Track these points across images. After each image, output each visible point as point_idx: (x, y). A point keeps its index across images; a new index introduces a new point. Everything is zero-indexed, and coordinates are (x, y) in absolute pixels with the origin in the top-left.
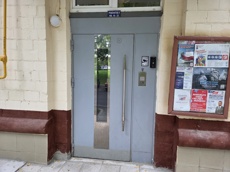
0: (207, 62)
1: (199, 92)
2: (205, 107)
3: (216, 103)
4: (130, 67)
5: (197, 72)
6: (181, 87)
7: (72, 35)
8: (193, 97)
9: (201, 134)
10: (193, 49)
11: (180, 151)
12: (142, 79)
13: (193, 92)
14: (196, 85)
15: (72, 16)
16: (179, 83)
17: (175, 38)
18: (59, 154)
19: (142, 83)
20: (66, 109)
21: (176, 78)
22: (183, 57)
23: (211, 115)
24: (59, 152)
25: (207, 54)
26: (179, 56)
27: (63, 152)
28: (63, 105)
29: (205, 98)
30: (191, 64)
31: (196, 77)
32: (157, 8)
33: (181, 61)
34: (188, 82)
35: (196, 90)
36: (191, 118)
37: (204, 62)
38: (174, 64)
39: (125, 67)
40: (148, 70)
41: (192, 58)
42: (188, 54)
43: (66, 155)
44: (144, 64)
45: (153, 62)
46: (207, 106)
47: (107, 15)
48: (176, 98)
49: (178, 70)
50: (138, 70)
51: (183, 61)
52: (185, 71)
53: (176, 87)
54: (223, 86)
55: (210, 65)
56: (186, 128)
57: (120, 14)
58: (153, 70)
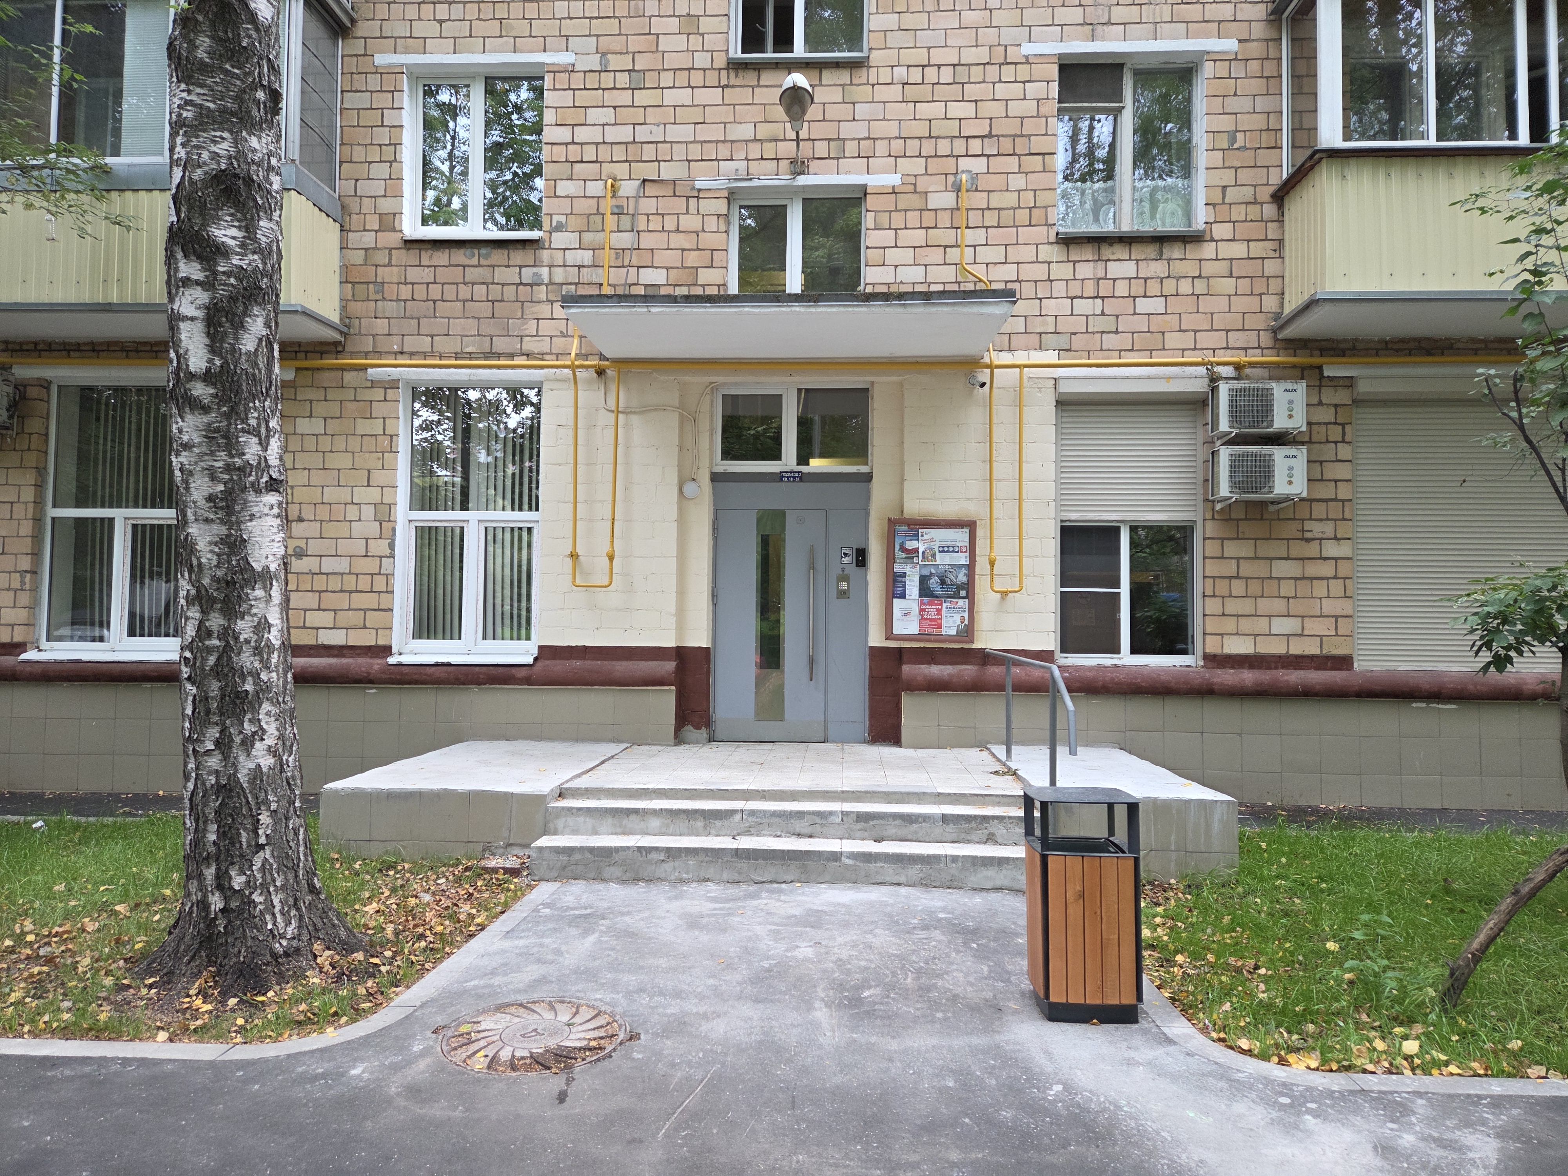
0: (938, 555)
1: (930, 603)
2: (940, 626)
3: (957, 618)
4: (820, 566)
5: (926, 572)
6: (903, 596)
7: (716, 512)
8: (921, 610)
9: (936, 671)
10: (916, 537)
11: (906, 701)
12: (843, 586)
13: (922, 603)
14: (925, 591)
15: (716, 478)
16: (899, 590)
17: (889, 520)
18: (689, 731)
19: (843, 594)
20: (705, 646)
21: (895, 581)
22: (903, 549)
23: (950, 639)
24: (690, 727)
25: (938, 544)
26: (897, 547)
27: (697, 727)
28: (699, 638)
29: (939, 611)
30: (915, 560)
31: (924, 580)
32: (864, 469)
33: (900, 555)
34: (913, 588)
35: (926, 600)
36: (922, 645)
37: (934, 556)
38: (891, 560)
39: (812, 566)
40: (852, 570)
41: (916, 550)
42: (910, 545)
43: (703, 733)
44: (846, 560)
45: (861, 557)
46: (944, 624)
47: (779, 477)
48: (897, 613)
49: (897, 569)
50: (835, 571)
51: (904, 555)
52: (908, 569)
53: (894, 596)
54: (963, 593)
55: (943, 560)
56: (915, 663)
57: (803, 477)
58: (860, 570)
